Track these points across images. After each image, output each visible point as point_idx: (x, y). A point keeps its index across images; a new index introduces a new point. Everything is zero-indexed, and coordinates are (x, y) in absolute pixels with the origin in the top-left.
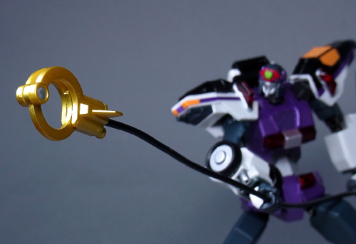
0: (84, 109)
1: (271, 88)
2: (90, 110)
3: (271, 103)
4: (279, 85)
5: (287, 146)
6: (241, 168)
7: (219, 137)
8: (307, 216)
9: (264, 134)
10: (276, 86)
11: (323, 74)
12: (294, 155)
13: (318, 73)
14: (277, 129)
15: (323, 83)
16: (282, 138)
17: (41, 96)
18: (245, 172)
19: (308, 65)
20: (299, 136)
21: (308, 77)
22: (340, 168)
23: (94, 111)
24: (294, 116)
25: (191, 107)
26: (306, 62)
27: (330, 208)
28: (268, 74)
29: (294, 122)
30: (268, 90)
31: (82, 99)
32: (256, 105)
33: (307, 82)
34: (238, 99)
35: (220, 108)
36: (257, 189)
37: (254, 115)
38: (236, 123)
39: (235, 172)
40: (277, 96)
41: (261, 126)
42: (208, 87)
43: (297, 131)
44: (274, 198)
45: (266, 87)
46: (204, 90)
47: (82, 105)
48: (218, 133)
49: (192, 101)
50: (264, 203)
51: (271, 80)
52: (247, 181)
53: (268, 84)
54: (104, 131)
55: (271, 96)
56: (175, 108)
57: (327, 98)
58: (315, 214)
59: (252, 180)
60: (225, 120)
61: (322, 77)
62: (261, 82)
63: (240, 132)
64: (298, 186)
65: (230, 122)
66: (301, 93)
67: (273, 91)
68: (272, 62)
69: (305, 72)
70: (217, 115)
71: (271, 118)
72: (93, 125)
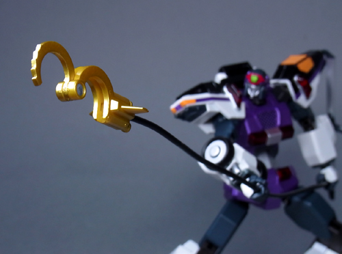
0: (115, 105)
1: (256, 90)
2: (119, 106)
3: (255, 104)
4: (263, 89)
5: (269, 143)
6: (234, 161)
7: (210, 134)
8: (283, 205)
9: (249, 131)
10: (260, 89)
11: (300, 79)
12: (273, 151)
13: (296, 78)
14: (260, 127)
15: (300, 87)
16: (265, 135)
17: (79, 92)
18: (237, 165)
19: (287, 71)
20: (280, 134)
21: (287, 82)
22: (311, 163)
23: (123, 107)
24: (275, 117)
25: (188, 105)
26: (284, 68)
27: (304, 198)
28: (254, 78)
29: (275, 122)
30: (253, 92)
31: (113, 96)
32: (243, 105)
33: (285, 86)
34: (227, 99)
35: (213, 107)
36: (248, 180)
37: (241, 114)
38: (227, 121)
39: (228, 165)
40: (260, 98)
41: (247, 124)
42: (202, 88)
43: (277, 129)
44: (263, 189)
45: (252, 90)
46: (199, 90)
47: (112, 101)
48: (209, 129)
49: (189, 100)
50: (255, 193)
51: (257, 84)
52: (239, 173)
53: (253, 87)
54: (129, 126)
55: (255, 98)
56: (173, 107)
57: (302, 101)
58: (289, 203)
59: (244, 172)
60: (216, 119)
61: (299, 82)
62: (246, 85)
63: (230, 129)
64: (277, 178)
65: (220, 120)
66: (281, 96)
67: (257, 93)
68: (254, 68)
69: (284, 77)
70: (210, 113)
71: (255, 117)
72: (121, 120)
